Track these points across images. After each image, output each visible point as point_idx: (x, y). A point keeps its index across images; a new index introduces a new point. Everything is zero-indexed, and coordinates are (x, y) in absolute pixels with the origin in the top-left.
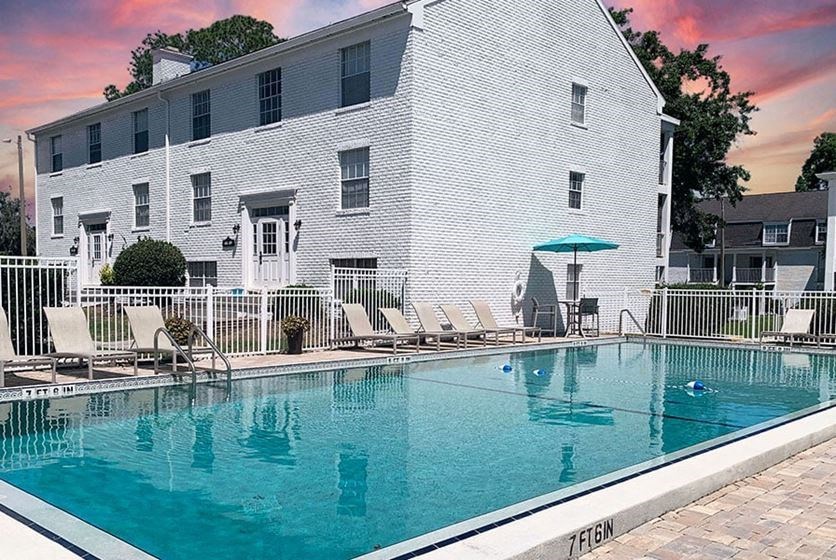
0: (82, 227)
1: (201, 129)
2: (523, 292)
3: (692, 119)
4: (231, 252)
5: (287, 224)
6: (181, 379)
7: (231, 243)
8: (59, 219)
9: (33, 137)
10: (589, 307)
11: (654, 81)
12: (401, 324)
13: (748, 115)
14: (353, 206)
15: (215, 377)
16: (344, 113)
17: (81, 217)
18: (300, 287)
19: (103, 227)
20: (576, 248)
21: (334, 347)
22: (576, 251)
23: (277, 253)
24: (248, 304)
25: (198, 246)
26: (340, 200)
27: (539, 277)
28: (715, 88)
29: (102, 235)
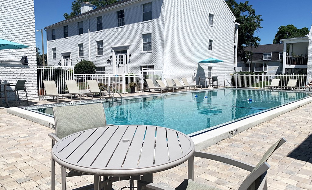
0: (62, 57)
1: (100, 27)
2: (196, 75)
3: (244, 23)
4: (109, 64)
5: (126, 56)
6: (108, 100)
7: (109, 61)
8: (55, 54)
9: (46, 30)
10: (215, 79)
11: (232, 12)
12: (162, 84)
13: (260, 22)
14: (146, 50)
15: (117, 99)
16: (143, 23)
17: (62, 54)
18: (131, 74)
19: (69, 57)
20: (211, 62)
21: (143, 91)
22: (211, 63)
23: (124, 64)
24: (117, 79)
25: (99, 62)
26: (143, 48)
27: (200, 70)
28: (251, 14)
29: (69, 59)
